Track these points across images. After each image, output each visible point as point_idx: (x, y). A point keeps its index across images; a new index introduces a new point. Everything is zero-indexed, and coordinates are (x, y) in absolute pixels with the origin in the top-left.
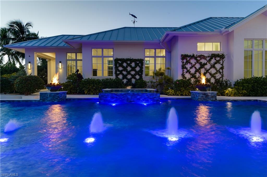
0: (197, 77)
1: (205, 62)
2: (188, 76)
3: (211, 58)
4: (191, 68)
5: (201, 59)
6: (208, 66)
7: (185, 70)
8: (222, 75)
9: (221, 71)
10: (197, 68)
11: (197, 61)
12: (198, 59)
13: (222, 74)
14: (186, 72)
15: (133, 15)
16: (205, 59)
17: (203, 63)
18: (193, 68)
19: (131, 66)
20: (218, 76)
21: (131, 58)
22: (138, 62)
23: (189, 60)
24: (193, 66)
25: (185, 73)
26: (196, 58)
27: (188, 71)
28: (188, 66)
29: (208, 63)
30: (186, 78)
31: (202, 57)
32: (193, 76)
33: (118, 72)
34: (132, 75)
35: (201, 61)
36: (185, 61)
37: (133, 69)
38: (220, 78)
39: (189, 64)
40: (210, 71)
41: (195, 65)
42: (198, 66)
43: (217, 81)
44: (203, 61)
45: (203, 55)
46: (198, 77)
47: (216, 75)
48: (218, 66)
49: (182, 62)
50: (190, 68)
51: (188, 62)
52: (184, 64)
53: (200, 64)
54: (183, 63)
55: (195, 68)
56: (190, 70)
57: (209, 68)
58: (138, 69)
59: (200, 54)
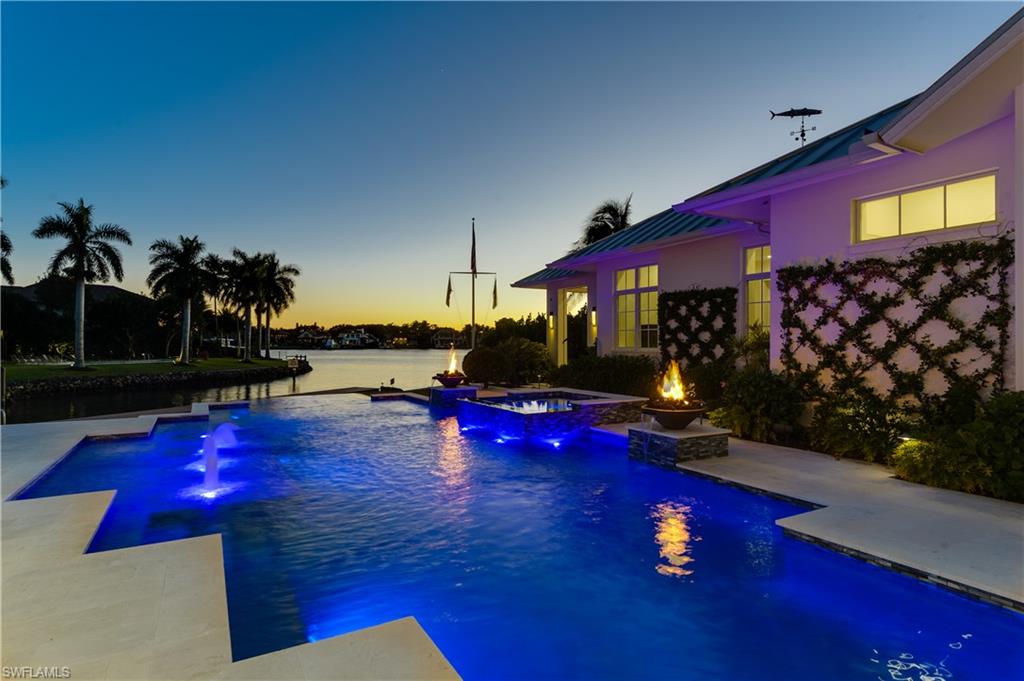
0: (849, 364)
1: (892, 288)
2: (807, 357)
3: (927, 270)
4: (822, 322)
5: (868, 278)
6: (907, 312)
7: (796, 333)
8: (995, 357)
9: (992, 333)
10: (852, 321)
11: (851, 292)
12: (855, 279)
13: (996, 349)
14: (802, 341)
15: (792, 113)
16: (892, 276)
17: (881, 294)
18: (831, 320)
19: (699, 317)
20: (972, 362)
21: (701, 288)
22: (719, 300)
23: (814, 287)
24: (830, 314)
25: (795, 345)
26: (839, 278)
27: (809, 338)
28: (810, 315)
29: (907, 297)
30: (798, 366)
31: (875, 267)
32: (831, 357)
33: (667, 337)
34: (702, 344)
35: (869, 289)
36: (794, 294)
37: (707, 324)
38: (987, 372)
39: (810, 306)
40: (919, 337)
41: (839, 307)
42: (852, 313)
43: (964, 390)
44: (881, 287)
45: (879, 261)
46: (854, 365)
47: (960, 357)
48: (970, 309)
49: (783, 299)
50: (818, 321)
51: (808, 298)
52: (792, 305)
53: (866, 301)
54: (787, 301)
55: (842, 322)
56: (818, 332)
57: (914, 319)
58: (718, 323)
59: (862, 257)
